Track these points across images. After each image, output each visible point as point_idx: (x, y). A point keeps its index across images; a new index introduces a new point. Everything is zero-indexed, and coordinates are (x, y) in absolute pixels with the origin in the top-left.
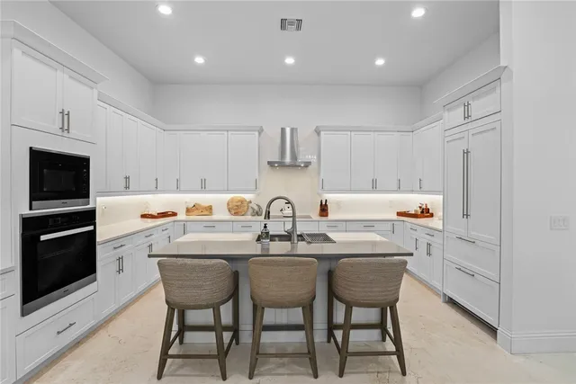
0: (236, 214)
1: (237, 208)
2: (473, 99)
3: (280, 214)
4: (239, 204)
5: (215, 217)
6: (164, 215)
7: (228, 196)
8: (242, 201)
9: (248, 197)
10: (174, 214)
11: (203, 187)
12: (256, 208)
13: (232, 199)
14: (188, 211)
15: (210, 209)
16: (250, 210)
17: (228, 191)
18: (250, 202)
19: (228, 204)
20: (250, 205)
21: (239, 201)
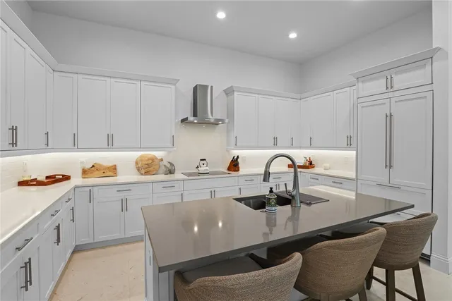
0: (147, 173)
1: (147, 167)
2: (396, 73)
3: (196, 171)
4: (151, 161)
5: (121, 178)
6: (53, 180)
7: (136, 155)
8: (153, 159)
9: (158, 154)
10: (66, 178)
11: (110, 143)
12: (168, 165)
13: (141, 156)
14: (85, 172)
15: (113, 170)
16: (163, 169)
17: (140, 148)
18: (162, 160)
19: (137, 163)
20: (161, 163)
21: (149, 159)
